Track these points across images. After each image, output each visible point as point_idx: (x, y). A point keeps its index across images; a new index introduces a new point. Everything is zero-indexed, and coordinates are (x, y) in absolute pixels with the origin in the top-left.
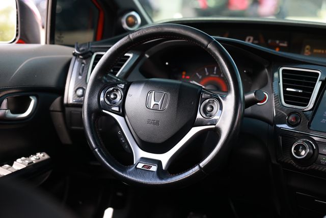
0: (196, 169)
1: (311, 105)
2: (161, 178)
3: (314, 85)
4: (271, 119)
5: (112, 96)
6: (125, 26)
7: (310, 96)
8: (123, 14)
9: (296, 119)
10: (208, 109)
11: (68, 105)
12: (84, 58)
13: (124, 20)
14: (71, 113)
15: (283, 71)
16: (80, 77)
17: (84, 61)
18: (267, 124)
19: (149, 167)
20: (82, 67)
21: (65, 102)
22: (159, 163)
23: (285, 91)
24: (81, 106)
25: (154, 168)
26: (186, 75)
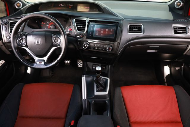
0: (56, 61)
1: (86, 31)
2: (46, 66)
3: (85, 24)
4: (74, 36)
5: (21, 41)
6: (17, 7)
7: (85, 28)
8: (15, 3)
9: (82, 36)
10: (56, 41)
11: (5, 43)
12: (6, 25)
13: (16, 5)
14: (7, 45)
15: (75, 20)
16: (6, 32)
17: (6, 26)
18: (74, 38)
19: (41, 63)
20: (6, 28)
21: (4, 42)
22: (44, 60)
23: (77, 27)
24: (10, 42)
25: (43, 63)
26: (43, 23)
